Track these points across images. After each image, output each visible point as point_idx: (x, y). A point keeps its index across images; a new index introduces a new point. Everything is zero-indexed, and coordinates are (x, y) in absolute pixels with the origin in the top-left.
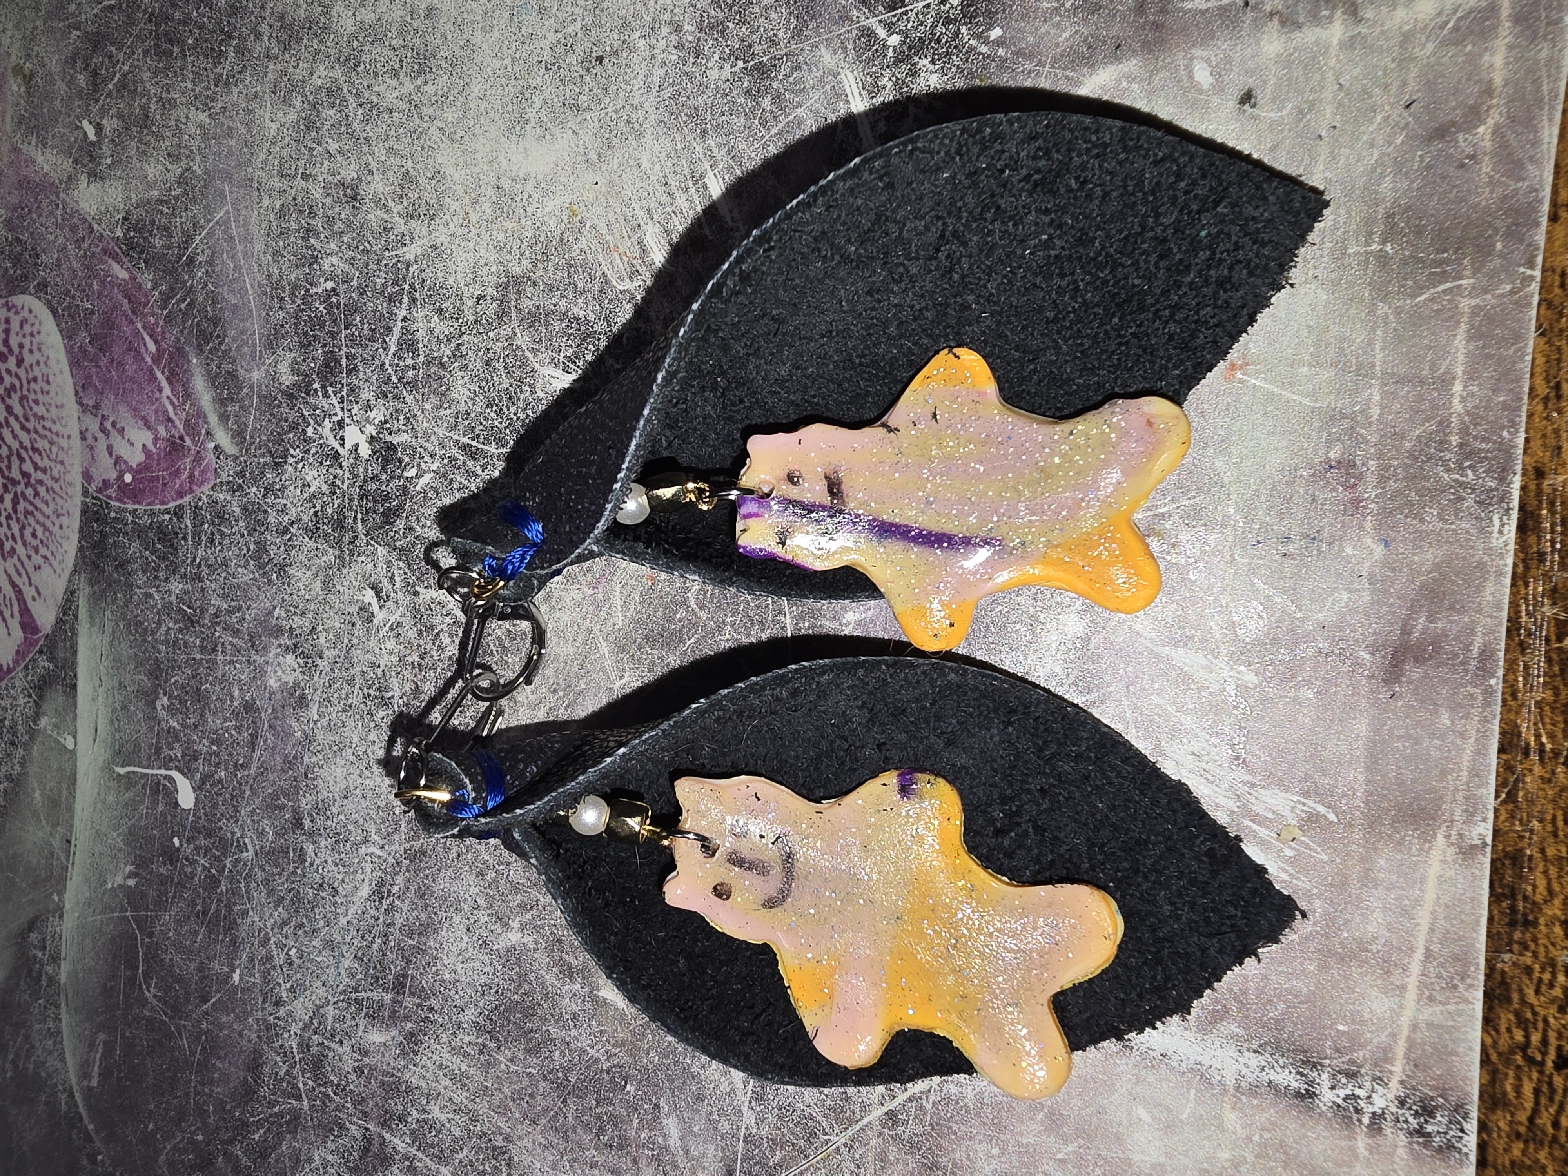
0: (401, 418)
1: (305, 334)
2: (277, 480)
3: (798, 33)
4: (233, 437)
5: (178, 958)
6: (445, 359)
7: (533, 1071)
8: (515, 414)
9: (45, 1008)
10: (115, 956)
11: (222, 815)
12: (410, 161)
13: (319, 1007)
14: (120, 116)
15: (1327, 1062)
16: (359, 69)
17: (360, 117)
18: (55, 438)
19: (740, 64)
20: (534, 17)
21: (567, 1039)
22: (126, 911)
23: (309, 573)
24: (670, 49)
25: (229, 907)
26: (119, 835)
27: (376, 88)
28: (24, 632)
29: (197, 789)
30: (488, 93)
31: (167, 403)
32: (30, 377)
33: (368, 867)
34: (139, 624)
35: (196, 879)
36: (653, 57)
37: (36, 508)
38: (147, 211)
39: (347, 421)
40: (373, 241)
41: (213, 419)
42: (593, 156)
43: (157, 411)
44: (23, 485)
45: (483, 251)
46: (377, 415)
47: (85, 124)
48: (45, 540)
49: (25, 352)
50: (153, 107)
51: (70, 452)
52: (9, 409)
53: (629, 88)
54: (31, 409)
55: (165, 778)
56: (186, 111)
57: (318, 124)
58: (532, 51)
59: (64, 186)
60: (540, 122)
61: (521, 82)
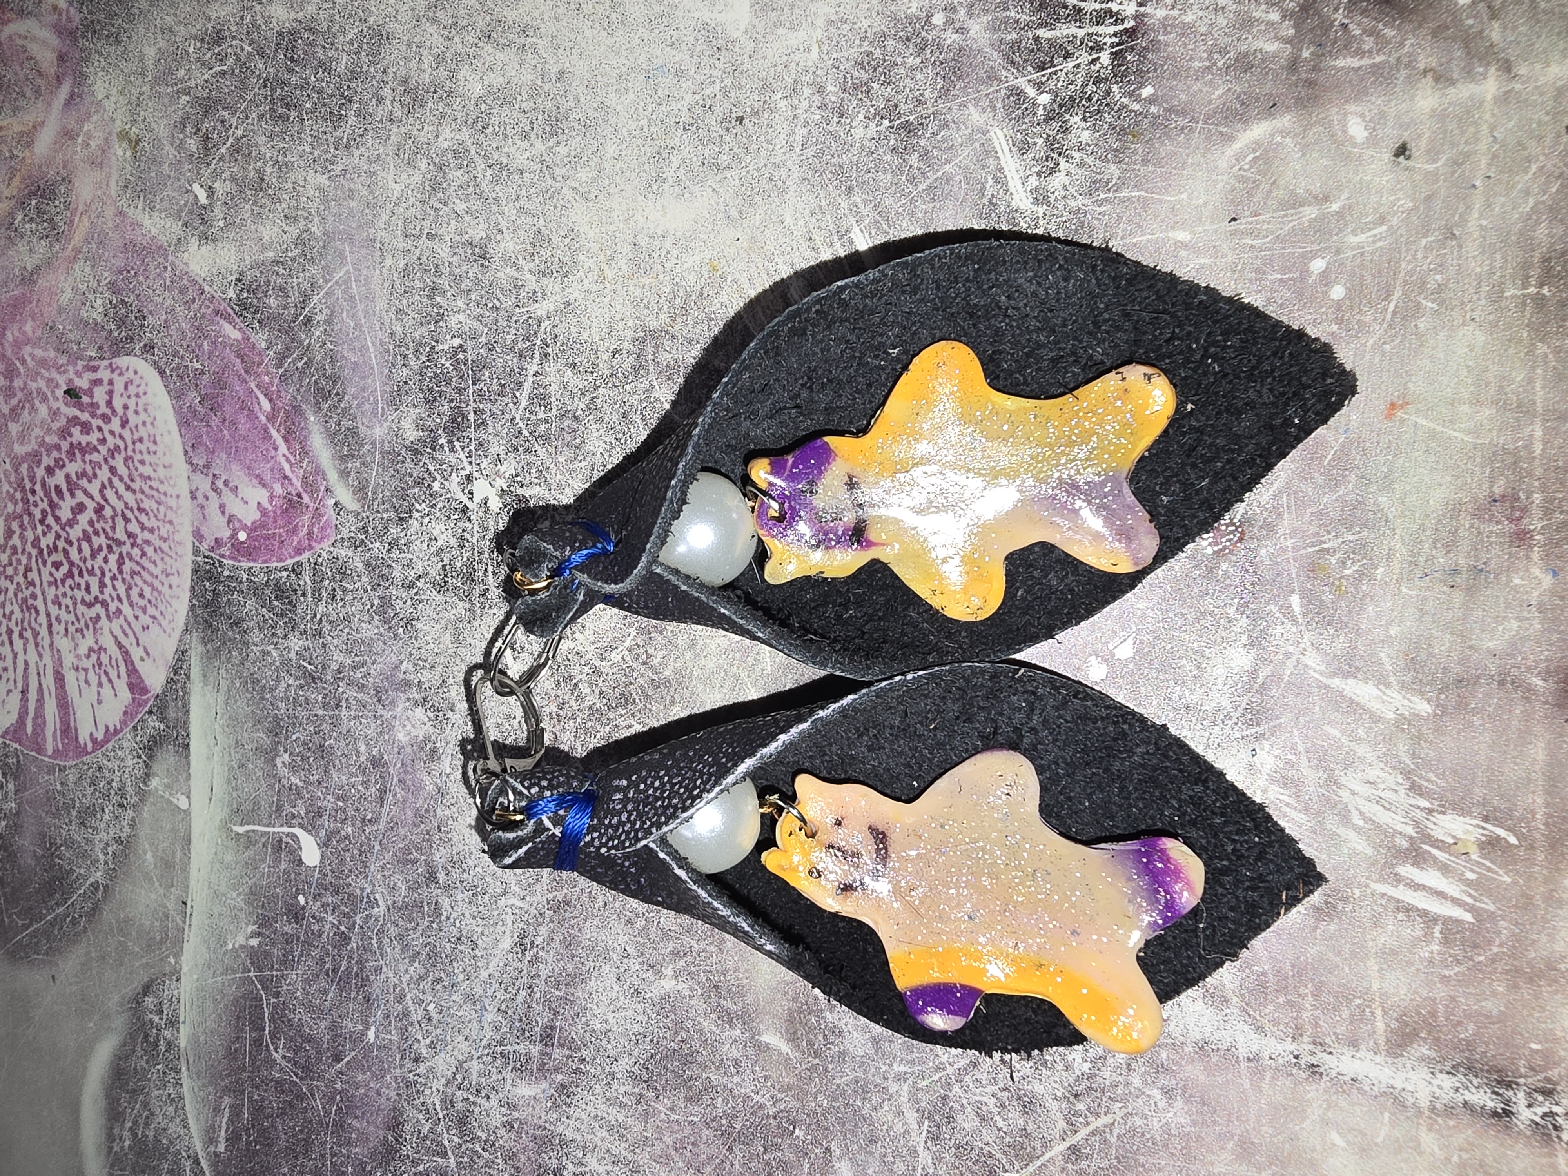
0: (533, 471)
1: (430, 390)
2: (402, 535)
3: (945, 93)
4: (354, 493)
5: (306, 1017)
6: (579, 412)
7: (695, 1119)
9: (164, 1073)
10: (238, 1018)
11: (350, 871)
12: (542, 220)
13: (462, 1063)
14: (233, 179)
15: (1522, 1081)
16: (487, 131)
17: (489, 178)
18: (163, 498)
19: (886, 123)
20: (670, 80)
21: (730, 1086)
22: (249, 971)
23: (438, 627)
24: (812, 109)
25: (360, 963)
26: (239, 895)
27: (506, 150)
28: (132, 693)
29: (324, 845)
30: (624, 153)
31: (283, 460)
32: (136, 437)
33: (509, 919)
34: (256, 681)
35: (324, 936)
36: (795, 117)
37: (143, 568)
38: (261, 272)
39: (476, 474)
40: (503, 298)
41: (333, 476)
42: (734, 213)
43: (272, 470)
44: (128, 545)
45: (618, 307)
46: (508, 468)
47: (196, 187)
48: (153, 601)
49: (130, 414)
50: (269, 170)
51: (179, 512)
52: (113, 470)
53: (771, 147)
54: (137, 469)
55: (287, 835)
56: (304, 174)
57: (444, 185)
58: (669, 113)
59: (172, 248)
60: (678, 181)
61: (658, 142)
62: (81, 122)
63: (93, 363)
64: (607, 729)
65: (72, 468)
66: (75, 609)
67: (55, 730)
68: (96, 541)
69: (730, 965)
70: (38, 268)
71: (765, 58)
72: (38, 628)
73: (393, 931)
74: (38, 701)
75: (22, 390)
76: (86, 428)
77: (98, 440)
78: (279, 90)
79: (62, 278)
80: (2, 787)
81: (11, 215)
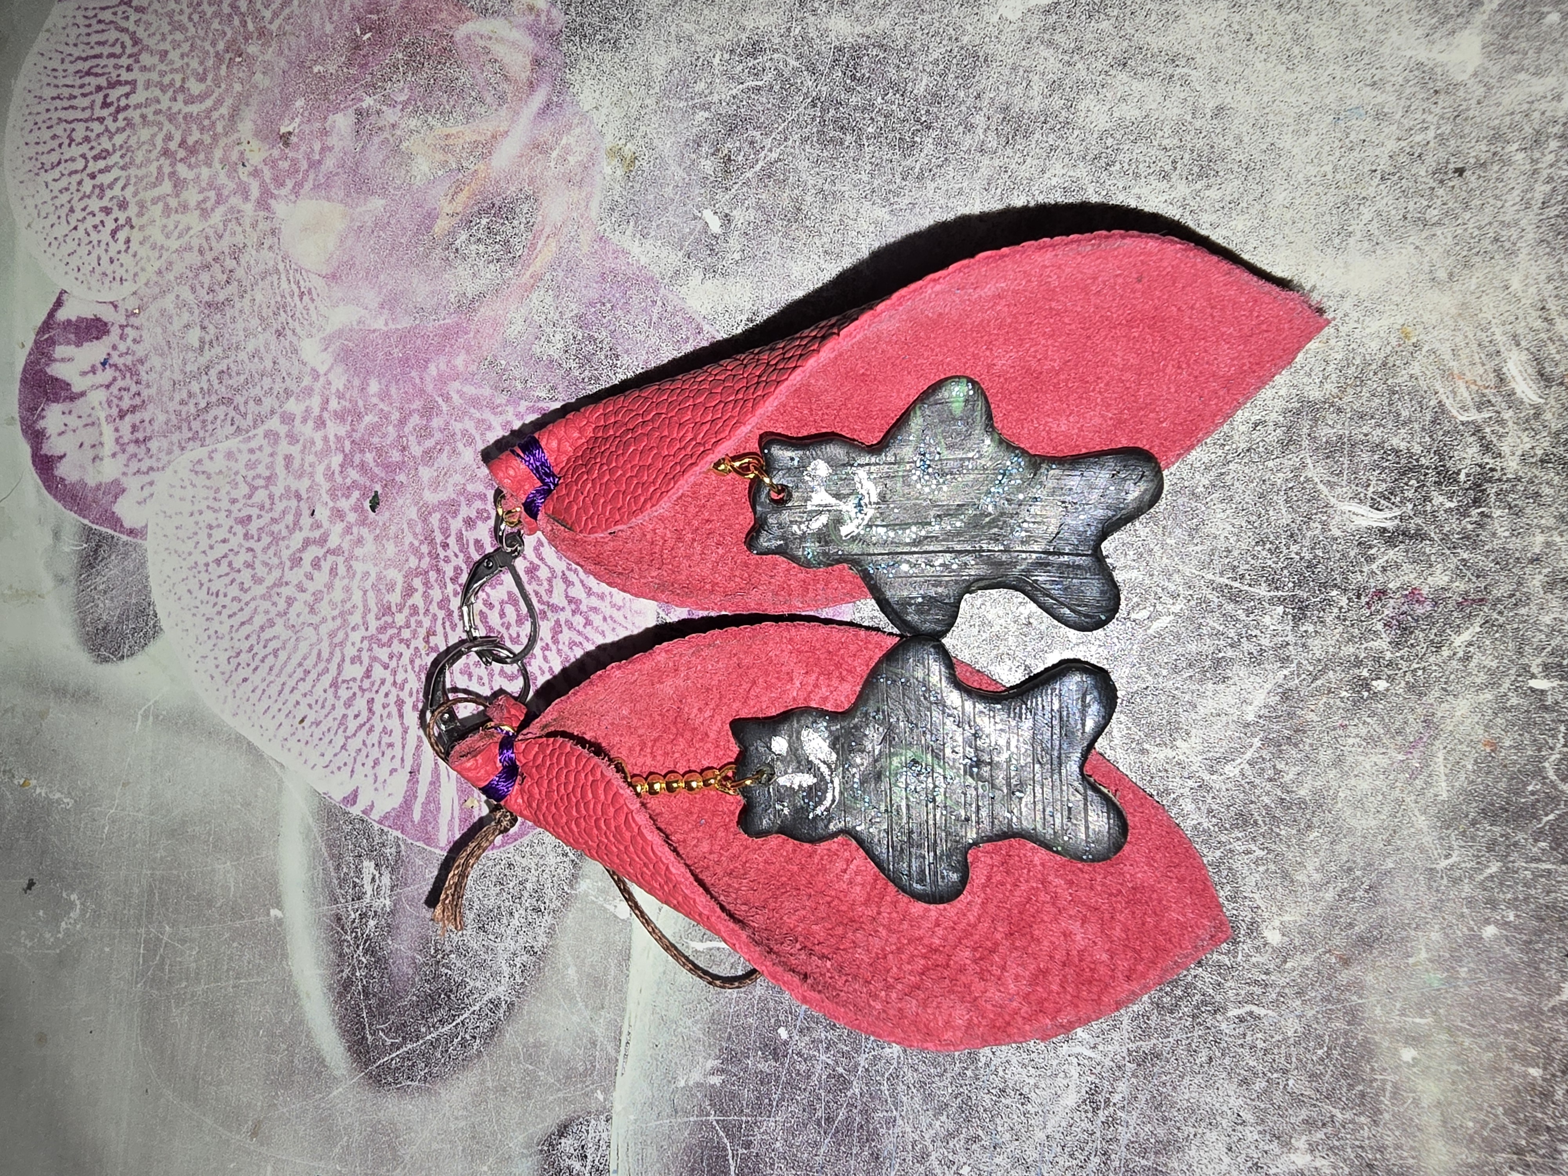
8: (1297, 554)
10: (692, 1170)
14: (760, 207)
16: (1112, 169)
20: (1368, 123)
22: (708, 1114)
25: (865, 1112)
26: (695, 1023)
27: (1136, 190)
30: (1298, 202)
33: (1074, 1071)
35: (815, 1078)
36: (1535, 172)
37: (586, 638)
42: (1442, 275)
44: (568, 611)
47: (708, 215)
50: (809, 199)
53: (1499, 203)
56: (857, 206)
58: (1363, 160)
59: (666, 281)
60: (1369, 235)
61: (1345, 192)
62: (558, 134)
63: (541, 404)
64: (1218, 853)
66: (490, 681)
67: (452, 818)
69: (1389, 1141)
70: (481, 295)
71: (1498, 104)
73: (911, 1077)
74: (432, 783)
75: (442, 430)
79: (513, 308)
80: (373, 880)
81: (452, 233)
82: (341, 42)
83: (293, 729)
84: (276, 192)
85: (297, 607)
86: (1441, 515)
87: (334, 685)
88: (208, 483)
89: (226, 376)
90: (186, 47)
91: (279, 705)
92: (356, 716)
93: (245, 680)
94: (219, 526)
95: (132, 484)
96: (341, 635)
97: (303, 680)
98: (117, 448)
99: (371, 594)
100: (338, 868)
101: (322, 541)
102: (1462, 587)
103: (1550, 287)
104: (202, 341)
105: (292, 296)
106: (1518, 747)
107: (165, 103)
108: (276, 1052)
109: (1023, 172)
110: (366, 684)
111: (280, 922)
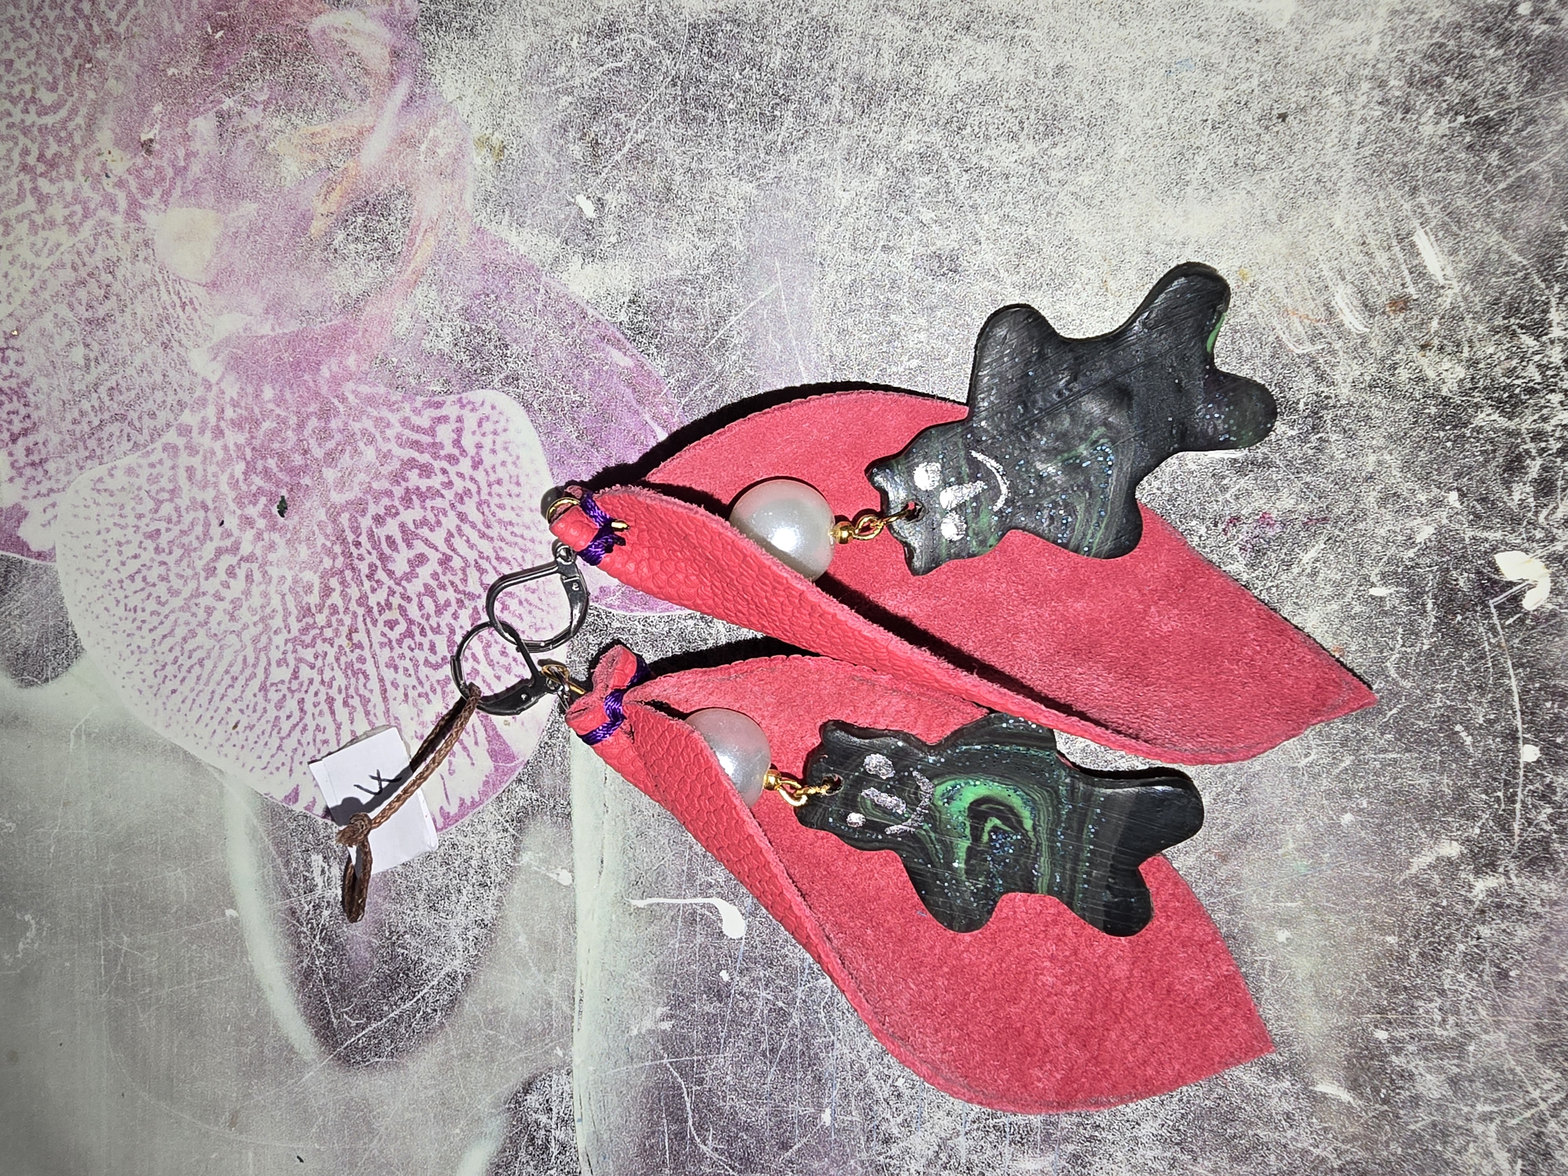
5: (741, 1104)
8: (1158, 489)
10: (652, 1110)
11: (785, 941)
12: (1031, 228)
13: (945, 1140)
14: (631, 189)
16: (964, 132)
17: (965, 183)
18: (529, 545)
19: (1461, 119)
20: (1197, 74)
21: (1283, 1141)
22: (662, 1058)
24: (1372, 105)
25: (805, 1040)
26: (643, 974)
27: (988, 152)
28: (496, 761)
29: (749, 915)
30: (1137, 154)
32: (493, 477)
35: (757, 1014)
36: (1350, 113)
38: (663, 292)
42: (1272, 217)
47: (581, 200)
49: (485, 454)
50: (678, 178)
52: (462, 517)
53: (1320, 146)
54: (494, 515)
55: (703, 906)
56: (725, 182)
57: (907, 193)
58: (1195, 110)
59: (547, 268)
60: (1205, 184)
61: (1180, 142)
62: (424, 127)
63: (436, 399)
65: (408, 516)
66: (416, 672)
68: (442, 596)
70: (366, 294)
71: (1314, 50)
72: (367, 694)
73: (844, 1003)
75: (341, 431)
76: (426, 471)
77: (442, 484)
78: (693, 89)
79: (398, 305)
80: (323, 872)
81: (329, 234)
82: (193, 41)
83: (228, 735)
84: (144, 202)
85: (218, 615)
86: (1285, 443)
87: (263, 688)
88: (112, 500)
89: (116, 393)
90: (32, 55)
91: (211, 713)
92: (289, 717)
93: (174, 691)
94: (128, 542)
95: (34, 507)
96: (264, 640)
97: (232, 686)
98: (14, 473)
99: (289, 598)
100: (287, 863)
101: (235, 548)
102: (1306, 508)
103: (1369, 222)
104: (87, 359)
105: (174, 306)
106: (1363, 650)
107: (17, 116)
108: (246, 1045)
109: (881, 140)
110: (295, 685)
111: (236, 921)
